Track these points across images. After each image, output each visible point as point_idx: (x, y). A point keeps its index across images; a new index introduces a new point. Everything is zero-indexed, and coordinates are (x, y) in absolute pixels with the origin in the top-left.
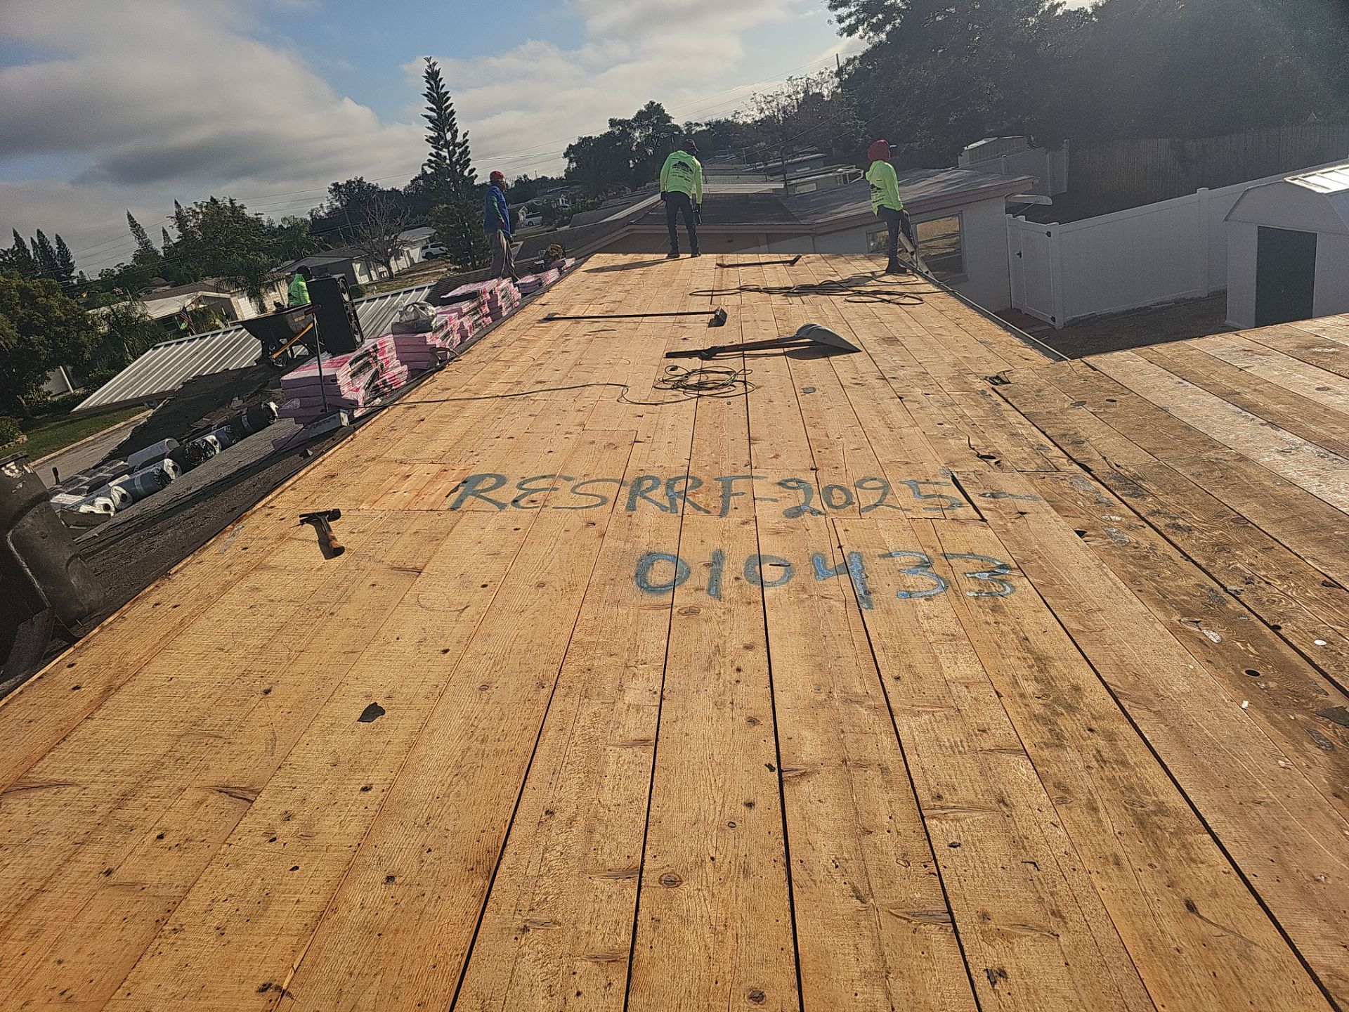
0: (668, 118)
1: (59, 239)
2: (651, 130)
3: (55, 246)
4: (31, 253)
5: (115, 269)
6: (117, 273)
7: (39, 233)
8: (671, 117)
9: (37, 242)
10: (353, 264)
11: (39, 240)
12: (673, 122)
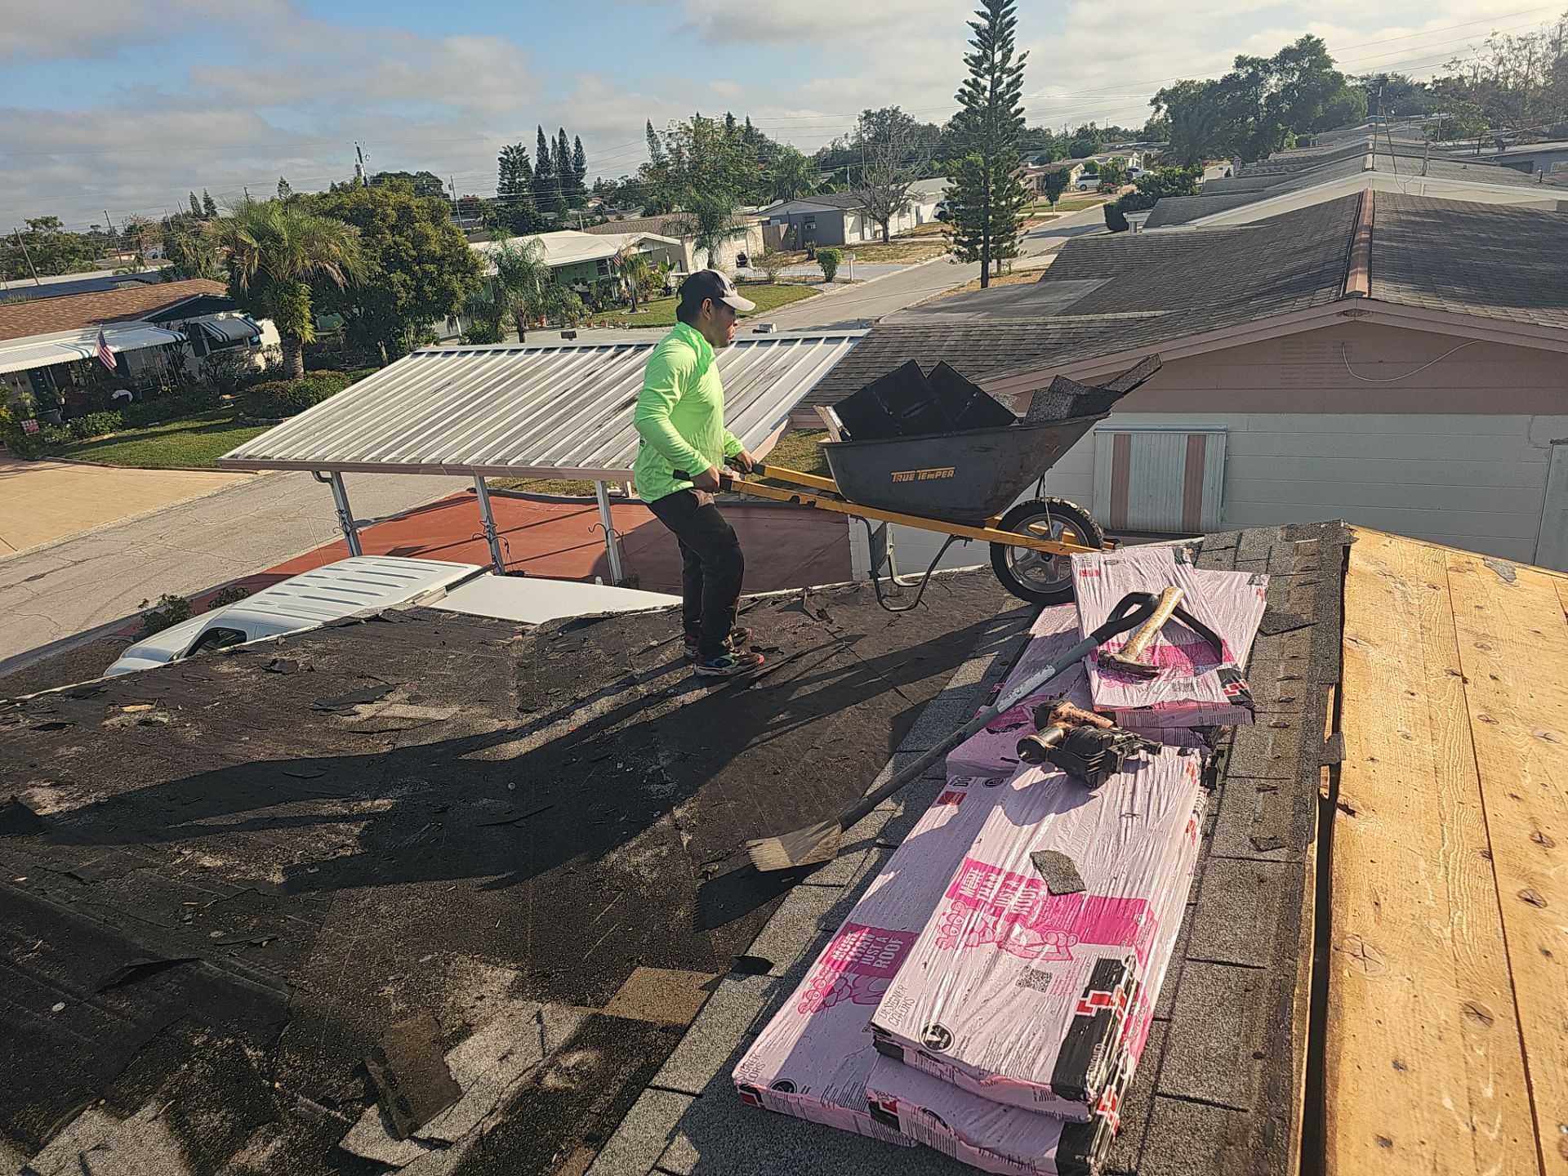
0: (1328, 62)
1: (578, 142)
2: (1296, 77)
3: (572, 148)
4: (550, 152)
5: (619, 182)
6: (619, 185)
7: (562, 131)
8: (1333, 61)
9: (557, 141)
10: (845, 217)
11: (561, 140)
12: (1336, 68)
